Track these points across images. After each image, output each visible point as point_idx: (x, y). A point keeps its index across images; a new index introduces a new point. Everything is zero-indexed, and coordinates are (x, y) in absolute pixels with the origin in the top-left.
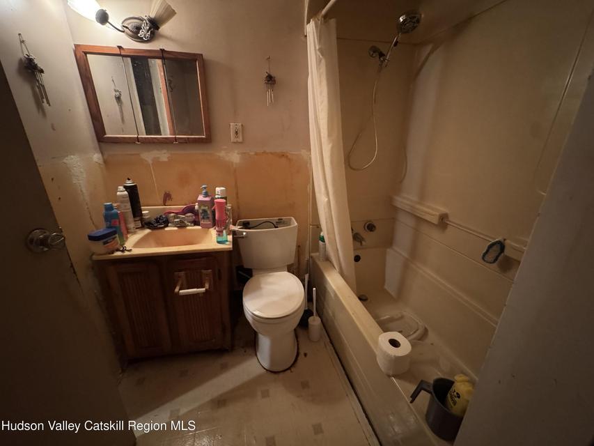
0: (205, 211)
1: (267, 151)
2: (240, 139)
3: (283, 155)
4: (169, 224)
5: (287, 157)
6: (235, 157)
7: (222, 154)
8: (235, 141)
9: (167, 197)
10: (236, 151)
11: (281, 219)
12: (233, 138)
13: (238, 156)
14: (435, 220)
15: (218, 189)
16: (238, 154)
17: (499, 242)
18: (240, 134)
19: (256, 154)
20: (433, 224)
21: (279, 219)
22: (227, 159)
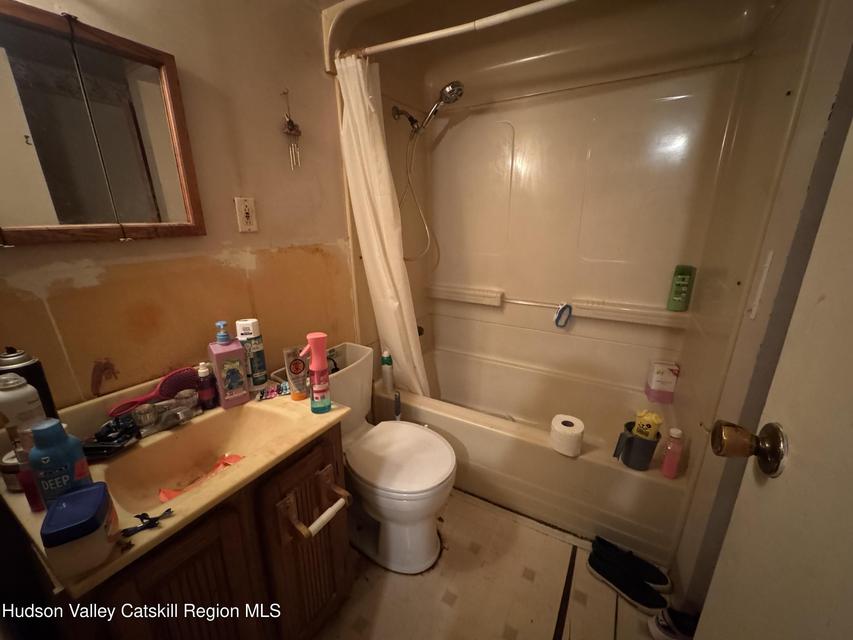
0: (233, 373)
1: (296, 244)
2: (254, 228)
3: (317, 250)
4: (143, 432)
5: (322, 251)
6: (247, 261)
7: (224, 256)
8: (246, 228)
9: (102, 374)
10: (249, 249)
11: (333, 350)
12: (241, 226)
13: (254, 257)
14: (497, 303)
15: (240, 324)
16: (252, 253)
17: (567, 306)
18: (253, 216)
19: (280, 250)
20: (494, 307)
21: (330, 352)
22: (233, 265)
